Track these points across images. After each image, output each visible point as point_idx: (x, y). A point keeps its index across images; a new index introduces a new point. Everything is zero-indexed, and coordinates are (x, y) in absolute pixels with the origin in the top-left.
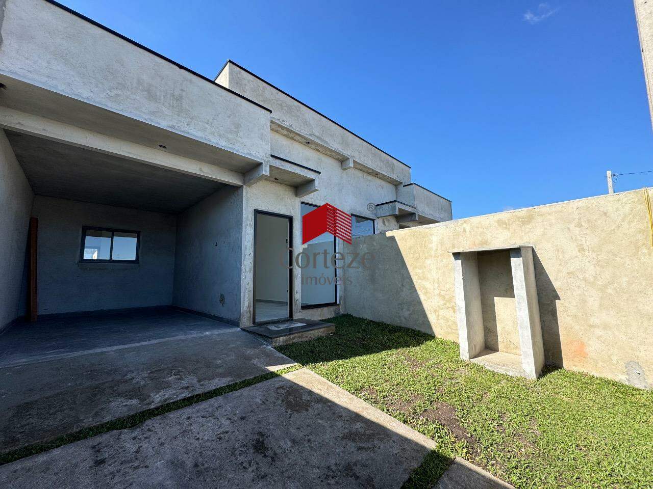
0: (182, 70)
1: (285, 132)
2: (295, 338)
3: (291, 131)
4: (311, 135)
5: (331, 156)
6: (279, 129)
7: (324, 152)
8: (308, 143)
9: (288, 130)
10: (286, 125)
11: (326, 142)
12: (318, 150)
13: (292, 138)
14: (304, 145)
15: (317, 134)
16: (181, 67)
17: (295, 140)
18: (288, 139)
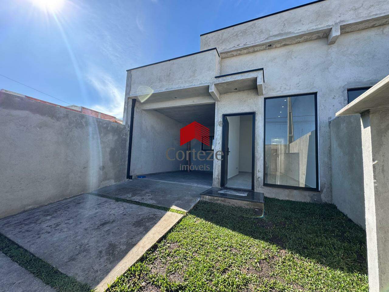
0: (171, 61)
1: (245, 51)
2: (218, 200)
3: (247, 48)
4: (267, 39)
5: (306, 41)
6: (239, 52)
7: (294, 42)
8: (271, 45)
9: (244, 49)
10: (241, 46)
11: (290, 33)
12: (285, 45)
13: (254, 52)
14: (269, 49)
15: (277, 33)
16: (169, 60)
17: (257, 51)
18: (251, 54)
